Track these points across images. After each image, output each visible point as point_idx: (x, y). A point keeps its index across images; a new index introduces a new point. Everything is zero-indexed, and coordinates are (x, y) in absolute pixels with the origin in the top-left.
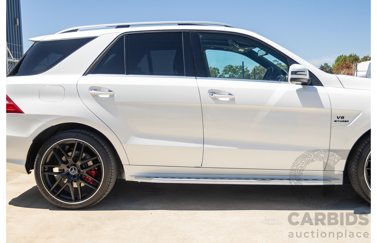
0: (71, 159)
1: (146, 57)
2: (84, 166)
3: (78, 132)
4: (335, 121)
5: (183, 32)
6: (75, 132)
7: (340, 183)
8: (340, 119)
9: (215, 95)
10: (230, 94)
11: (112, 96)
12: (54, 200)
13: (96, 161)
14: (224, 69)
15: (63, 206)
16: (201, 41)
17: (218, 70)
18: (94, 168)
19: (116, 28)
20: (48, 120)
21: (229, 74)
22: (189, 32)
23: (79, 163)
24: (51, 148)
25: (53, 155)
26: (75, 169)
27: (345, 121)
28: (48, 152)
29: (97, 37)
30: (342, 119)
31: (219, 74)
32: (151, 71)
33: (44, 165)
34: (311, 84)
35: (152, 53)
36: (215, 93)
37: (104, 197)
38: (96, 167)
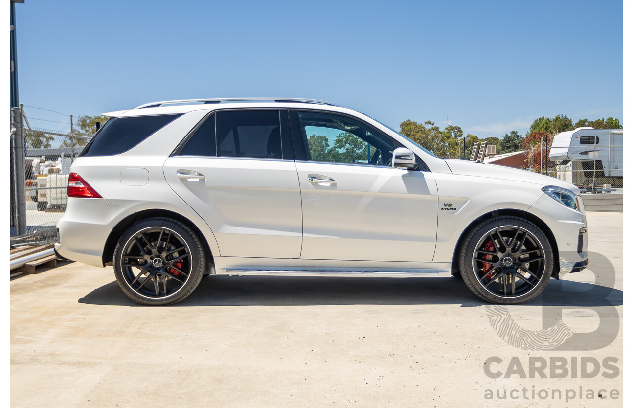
0: (156, 250)
1: (232, 132)
2: (169, 258)
3: (164, 220)
4: (442, 209)
5: (281, 110)
6: (160, 219)
7: (449, 275)
8: (447, 207)
9: (315, 180)
10: (331, 179)
11: (202, 180)
12: (135, 295)
13: (182, 252)
14: (337, 138)
15: (145, 302)
16: (301, 121)
17: (327, 140)
18: (180, 260)
19: (205, 104)
20: (131, 205)
21: (346, 148)
22: (287, 111)
23: (164, 255)
24: (134, 237)
25: (135, 244)
26: (159, 261)
27: (453, 209)
28: (129, 242)
29: (184, 114)
30: (449, 206)
31: (328, 148)
32: (238, 152)
33: (125, 255)
34: (418, 169)
35: (240, 129)
36: (315, 178)
37: (191, 292)
38: (183, 259)
